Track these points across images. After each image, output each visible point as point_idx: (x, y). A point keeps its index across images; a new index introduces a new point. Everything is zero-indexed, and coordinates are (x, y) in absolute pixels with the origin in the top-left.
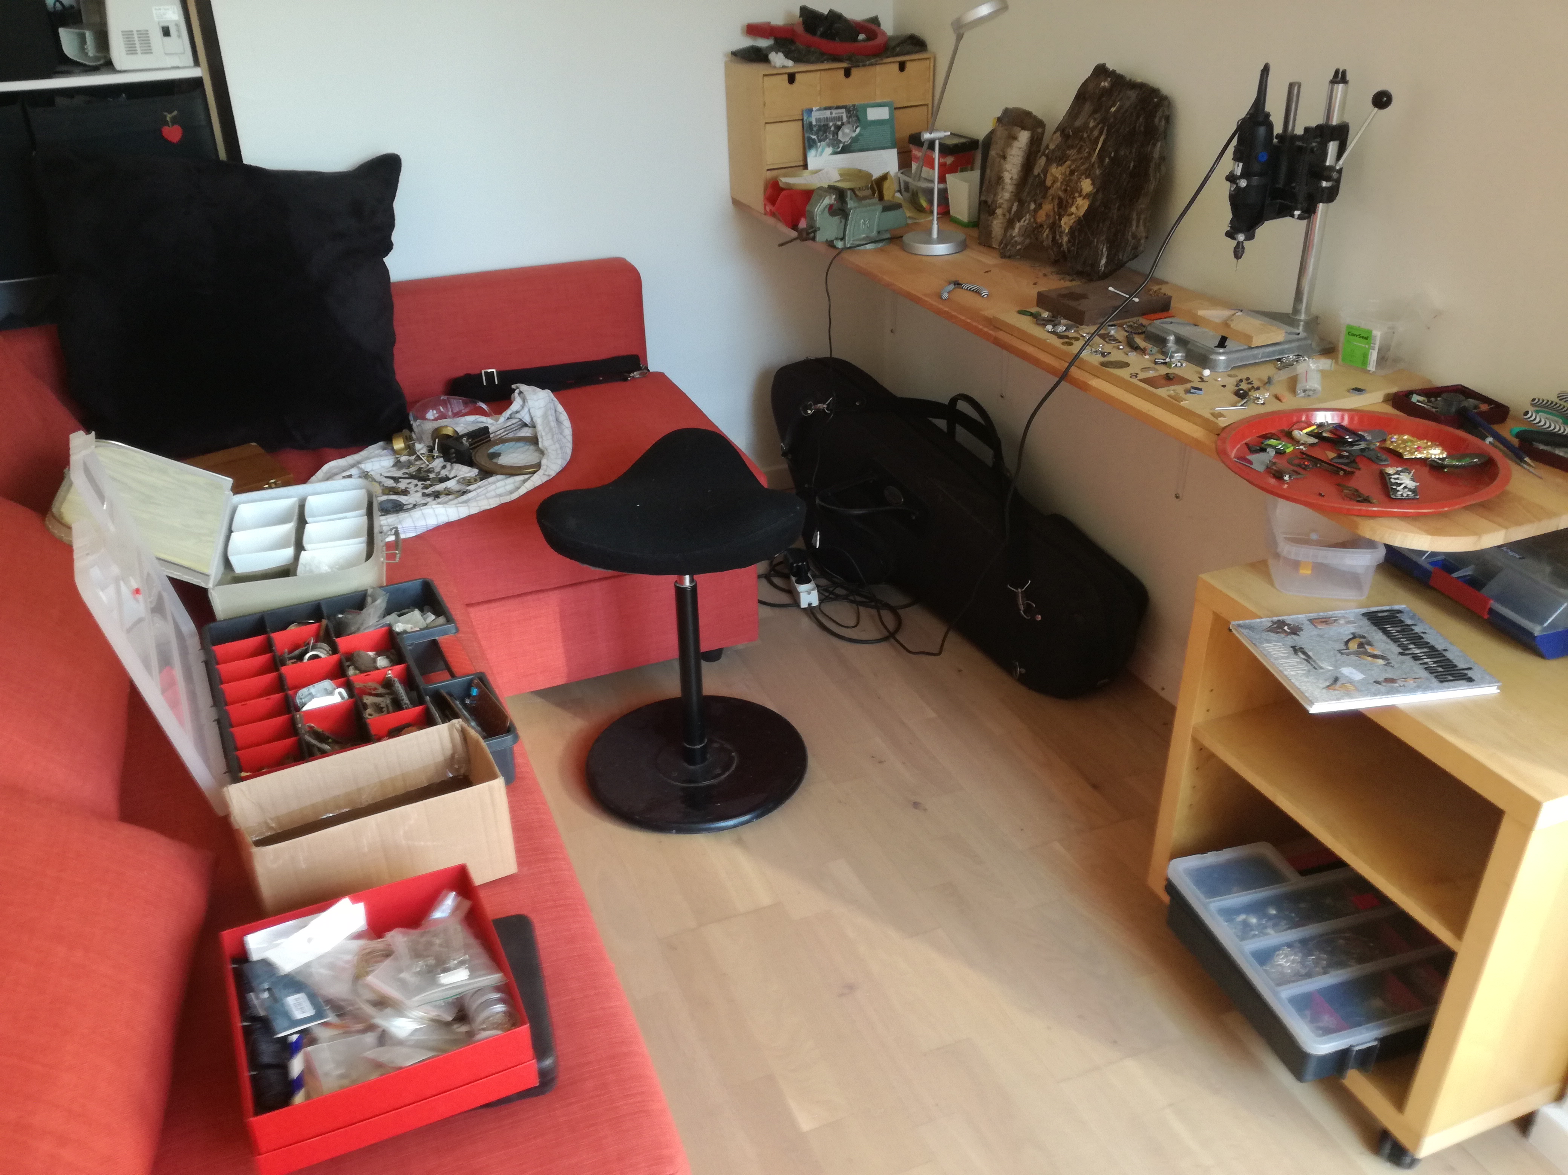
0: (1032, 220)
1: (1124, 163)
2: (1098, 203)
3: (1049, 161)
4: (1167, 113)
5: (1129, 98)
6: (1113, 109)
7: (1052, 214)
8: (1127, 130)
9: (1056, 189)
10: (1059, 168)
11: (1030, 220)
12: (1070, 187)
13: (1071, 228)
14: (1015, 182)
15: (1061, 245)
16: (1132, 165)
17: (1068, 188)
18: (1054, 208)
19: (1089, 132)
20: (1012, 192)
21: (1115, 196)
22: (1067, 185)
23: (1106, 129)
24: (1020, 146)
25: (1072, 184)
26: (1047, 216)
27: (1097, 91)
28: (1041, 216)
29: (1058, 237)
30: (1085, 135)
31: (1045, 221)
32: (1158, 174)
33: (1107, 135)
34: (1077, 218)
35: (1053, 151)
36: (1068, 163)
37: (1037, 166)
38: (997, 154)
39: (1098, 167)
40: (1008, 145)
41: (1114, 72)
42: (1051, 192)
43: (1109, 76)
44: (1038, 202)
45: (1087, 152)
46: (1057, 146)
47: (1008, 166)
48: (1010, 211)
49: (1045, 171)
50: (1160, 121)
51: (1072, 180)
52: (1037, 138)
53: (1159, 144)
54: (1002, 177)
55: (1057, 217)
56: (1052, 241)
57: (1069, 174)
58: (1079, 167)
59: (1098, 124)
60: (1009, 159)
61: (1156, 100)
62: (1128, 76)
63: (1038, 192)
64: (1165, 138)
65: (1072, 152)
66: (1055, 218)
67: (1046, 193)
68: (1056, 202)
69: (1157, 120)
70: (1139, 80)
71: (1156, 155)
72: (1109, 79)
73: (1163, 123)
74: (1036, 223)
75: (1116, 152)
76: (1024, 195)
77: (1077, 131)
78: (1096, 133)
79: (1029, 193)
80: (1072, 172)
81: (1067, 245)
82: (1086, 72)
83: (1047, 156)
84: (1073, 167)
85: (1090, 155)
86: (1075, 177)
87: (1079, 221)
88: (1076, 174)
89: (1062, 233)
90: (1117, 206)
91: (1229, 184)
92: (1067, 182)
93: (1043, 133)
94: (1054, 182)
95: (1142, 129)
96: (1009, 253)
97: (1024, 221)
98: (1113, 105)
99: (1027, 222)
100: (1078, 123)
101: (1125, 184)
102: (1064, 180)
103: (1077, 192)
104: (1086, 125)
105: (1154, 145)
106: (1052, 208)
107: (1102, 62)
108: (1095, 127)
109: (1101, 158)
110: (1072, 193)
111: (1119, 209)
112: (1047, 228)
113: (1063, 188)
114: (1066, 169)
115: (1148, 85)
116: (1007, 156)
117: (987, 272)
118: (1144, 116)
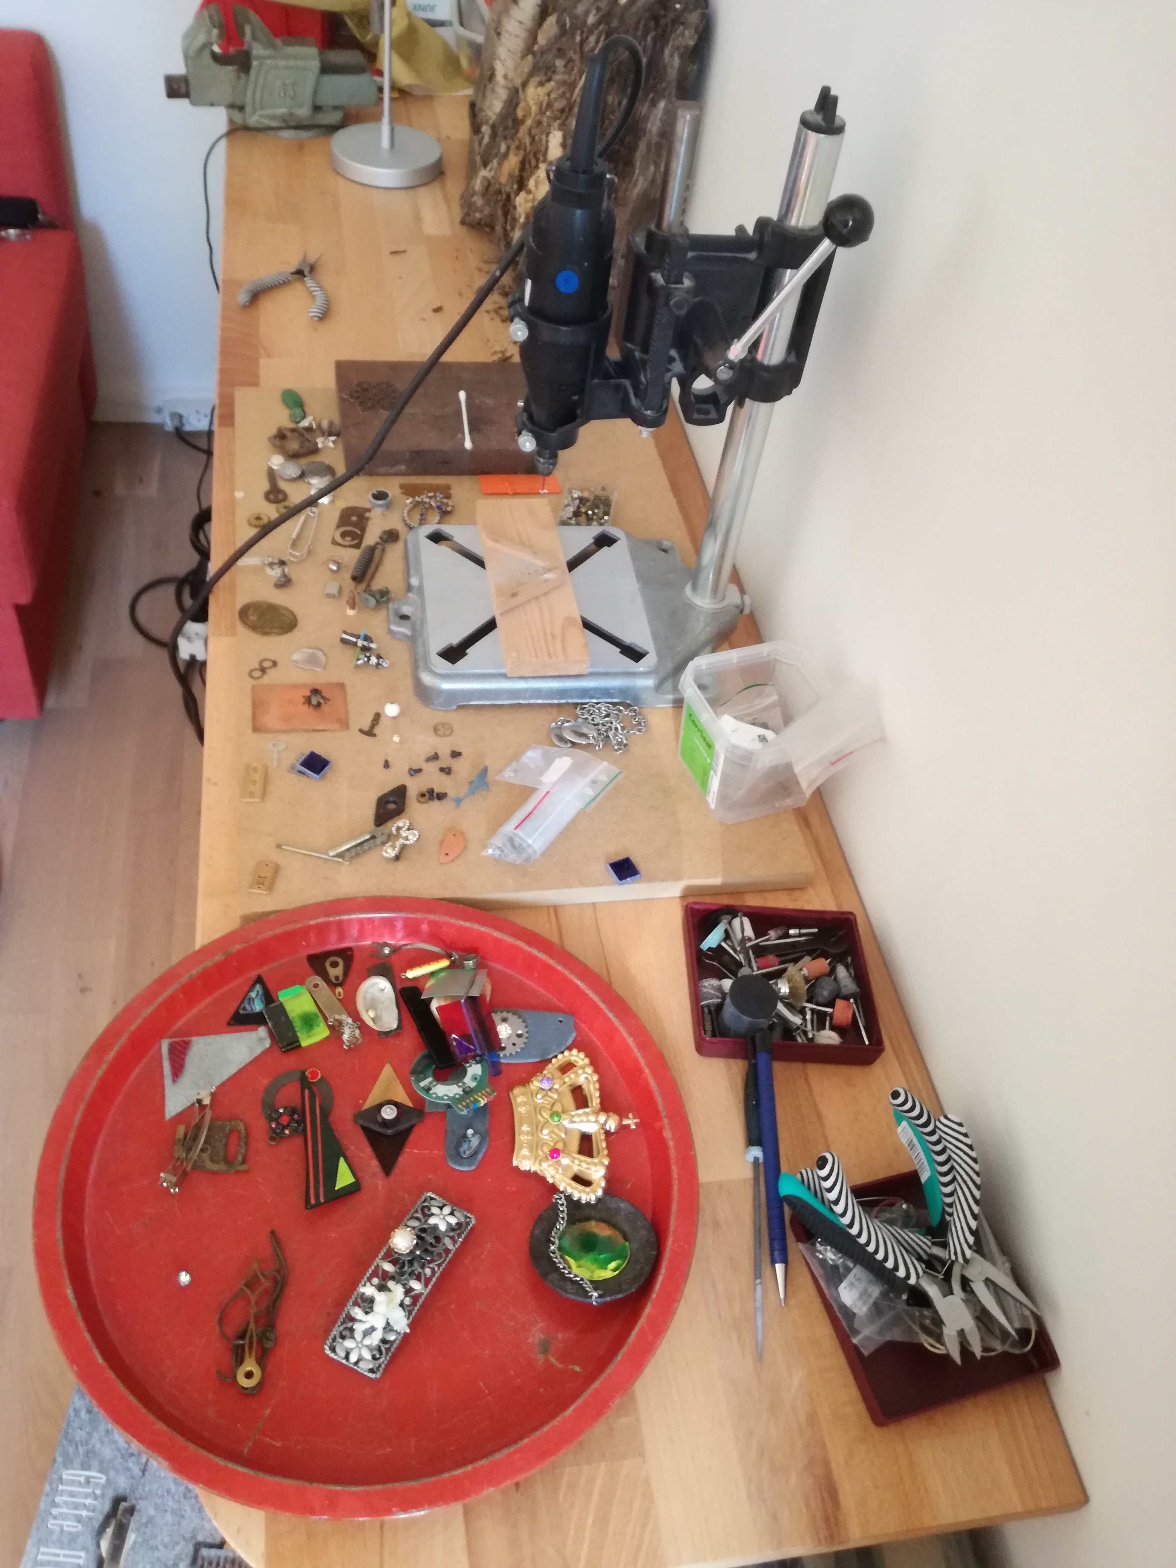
0: (496, 173)
3: (535, 68)
6: (623, 1)
7: (513, 176)
9: (526, 130)
10: (539, 90)
11: (493, 173)
12: (538, 135)
13: (526, 218)
17: (536, 137)
18: (516, 167)
19: (585, 35)
22: (536, 130)
23: (604, 36)
24: (521, 18)
25: (539, 132)
26: (509, 175)
28: (504, 173)
29: (510, 226)
31: (504, 186)
34: (534, 204)
35: (544, 51)
36: (550, 85)
39: (578, 114)
42: (520, 132)
44: (509, 143)
45: (575, 76)
46: (548, 42)
47: (502, 51)
54: (492, 69)
55: (516, 187)
57: (544, 109)
58: (556, 100)
60: (504, 37)
61: (678, 6)
63: (510, 124)
65: (559, 65)
66: (513, 186)
68: (521, 155)
74: (498, 183)
79: (503, 119)
80: (547, 107)
83: (536, 58)
84: (552, 96)
86: (545, 119)
87: (536, 211)
88: (548, 113)
89: (515, 220)
92: (539, 122)
94: (528, 114)
96: (468, 218)
97: (489, 170)
102: (536, 117)
103: (542, 151)
106: (515, 164)
110: (538, 150)
112: (504, 200)
113: (532, 132)
114: (544, 96)
116: (503, 33)
117: (394, 253)
118: (653, 34)
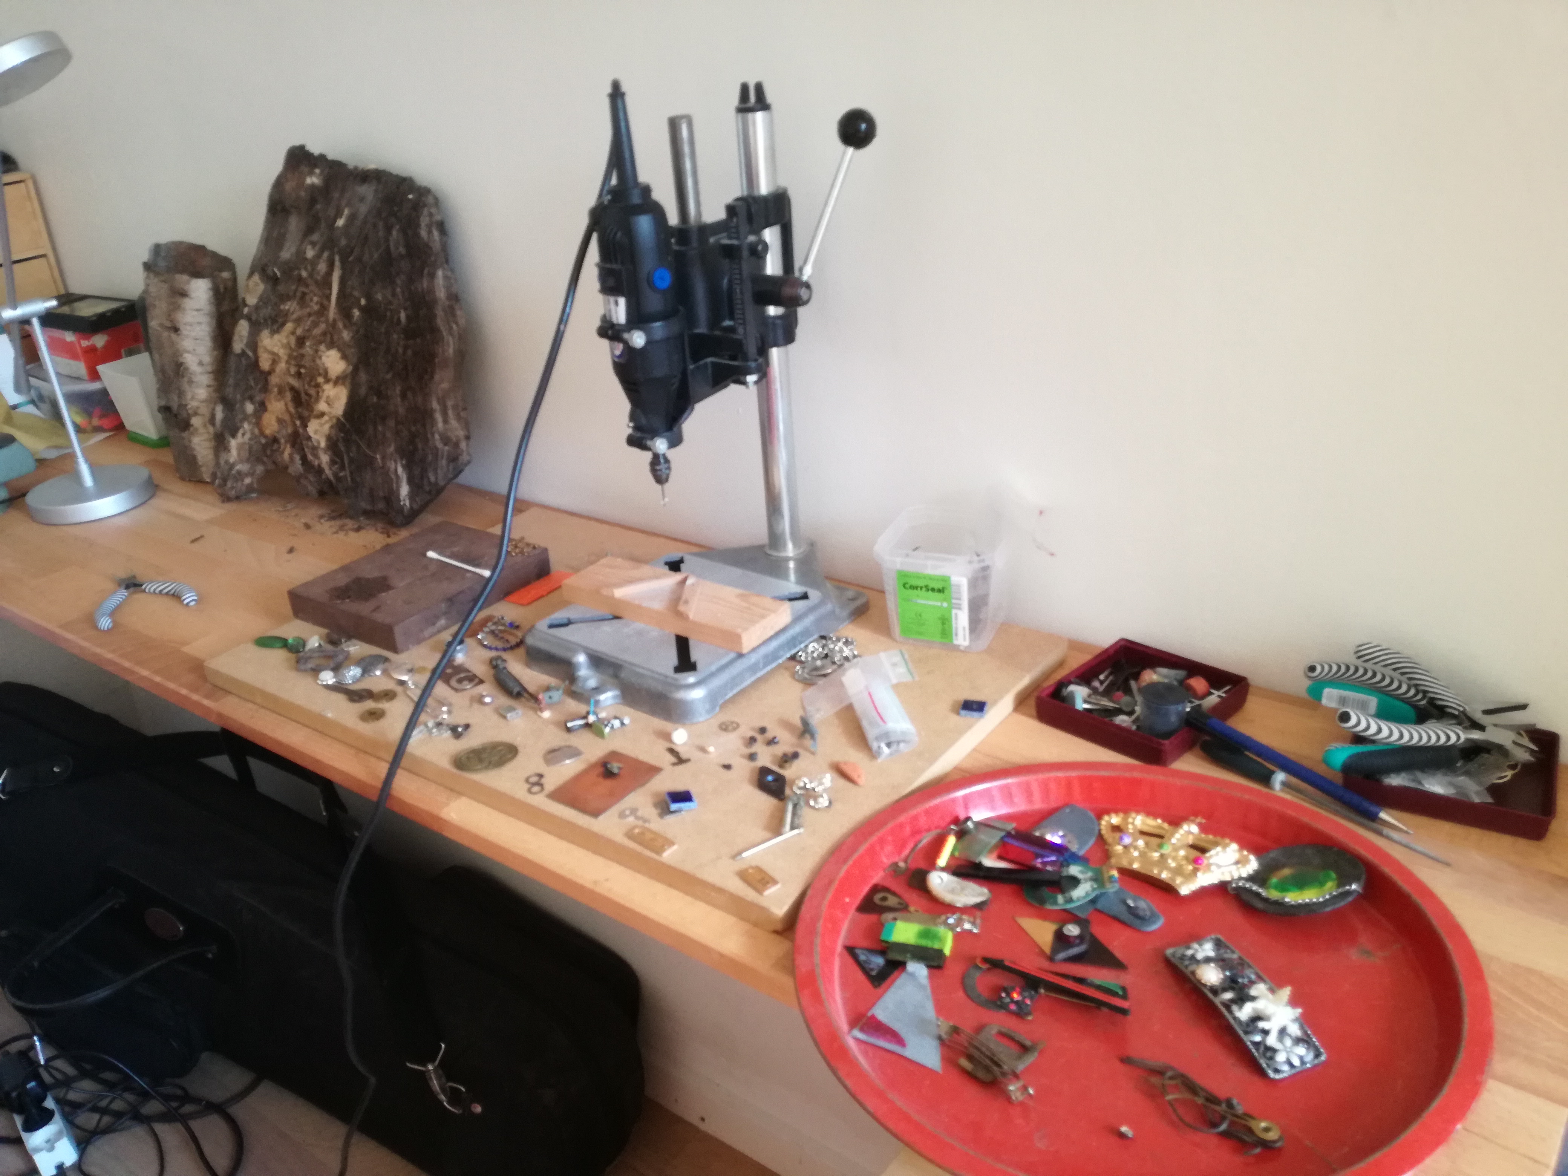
0: (256, 431)
1: (388, 314)
2: (363, 391)
3: (256, 327)
4: (438, 218)
5: (362, 199)
6: (340, 222)
7: (287, 418)
8: (376, 256)
9: (282, 373)
10: (276, 337)
11: (252, 433)
12: (304, 367)
13: (329, 438)
14: (209, 369)
15: (320, 471)
16: (403, 315)
17: (303, 371)
18: (287, 409)
19: (309, 267)
20: (209, 386)
21: (389, 376)
22: (300, 366)
23: (337, 258)
24: (197, 307)
25: (307, 362)
26: (280, 421)
27: (303, 194)
28: (270, 424)
29: (310, 457)
30: (304, 274)
31: (278, 432)
32: (454, 326)
33: (343, 267)
34: (334, 421)
35: (257, 308)
36: (289, 326)
37: (236, 338)
38: (161, 325)
39: (345, 327)
40: (176, 307)
41: (322, 157)
42: (274, 380)
43: (315, 166)
44: (258, 398)
45: (317, 303)
46: (261, 299)
47: (186, 343)
48: (212, 420)
49: (253, 344)
50: (430, 232)
51: (303, 356)
52: (226, 288)
53: (440, 273)
54: (181, 364)
55: (298, 423)
56: (303, 464)
57: (296, 345)
58: (309, 330)
59: (322, 251)
60: (184, 330)
61: (410, 196)
62: (351, 164)
63: (252, 383)
64: (447, 261)
65: (289, 306)
66: (295, 425)
67: (266, 382)
68: (288, 395)
69: (423, 233)
70: (372, 166)
71: (441, 294)
72: (317, 171)
73: (436, 233)
74: (266, 437)
75: (369, 297)
76: (229, 391)
77: (289, 269)
78: (322, 267)
79: (237, 385)
80: (301, 341)
81: (330, 469)
82: (276, 165)
83: (248, 318)
84: (299, 332)
85: (324, 308)
86: (308, 349)
87: (339, 425)
88: (308, 344)
89: (315, 449)
90: (398, 392)
91: (605, 343)
92: (296, 358)
93: (234, 279)
94: (275, 362)
95: (402, 250)
96: (233, 492)
97: (243, 435)
98: (339, 214)
99: (248, 436)
100: (286, 254)
101: (400, 350)
102: (290, 357)
103: (320, 375)
104: (300, 254)
105: (432, 276)
106: (284, 407)
107: (297, 143)
108: (318, 256)
109: (345, 312)
110: (313, 378)
111: (404, 396)
112: (286, 442)
113: (293, 370)
114: (287, 337)
115: (390, 174)
116: (182, 327)
117: (194, 541)
118: (398, 227)
